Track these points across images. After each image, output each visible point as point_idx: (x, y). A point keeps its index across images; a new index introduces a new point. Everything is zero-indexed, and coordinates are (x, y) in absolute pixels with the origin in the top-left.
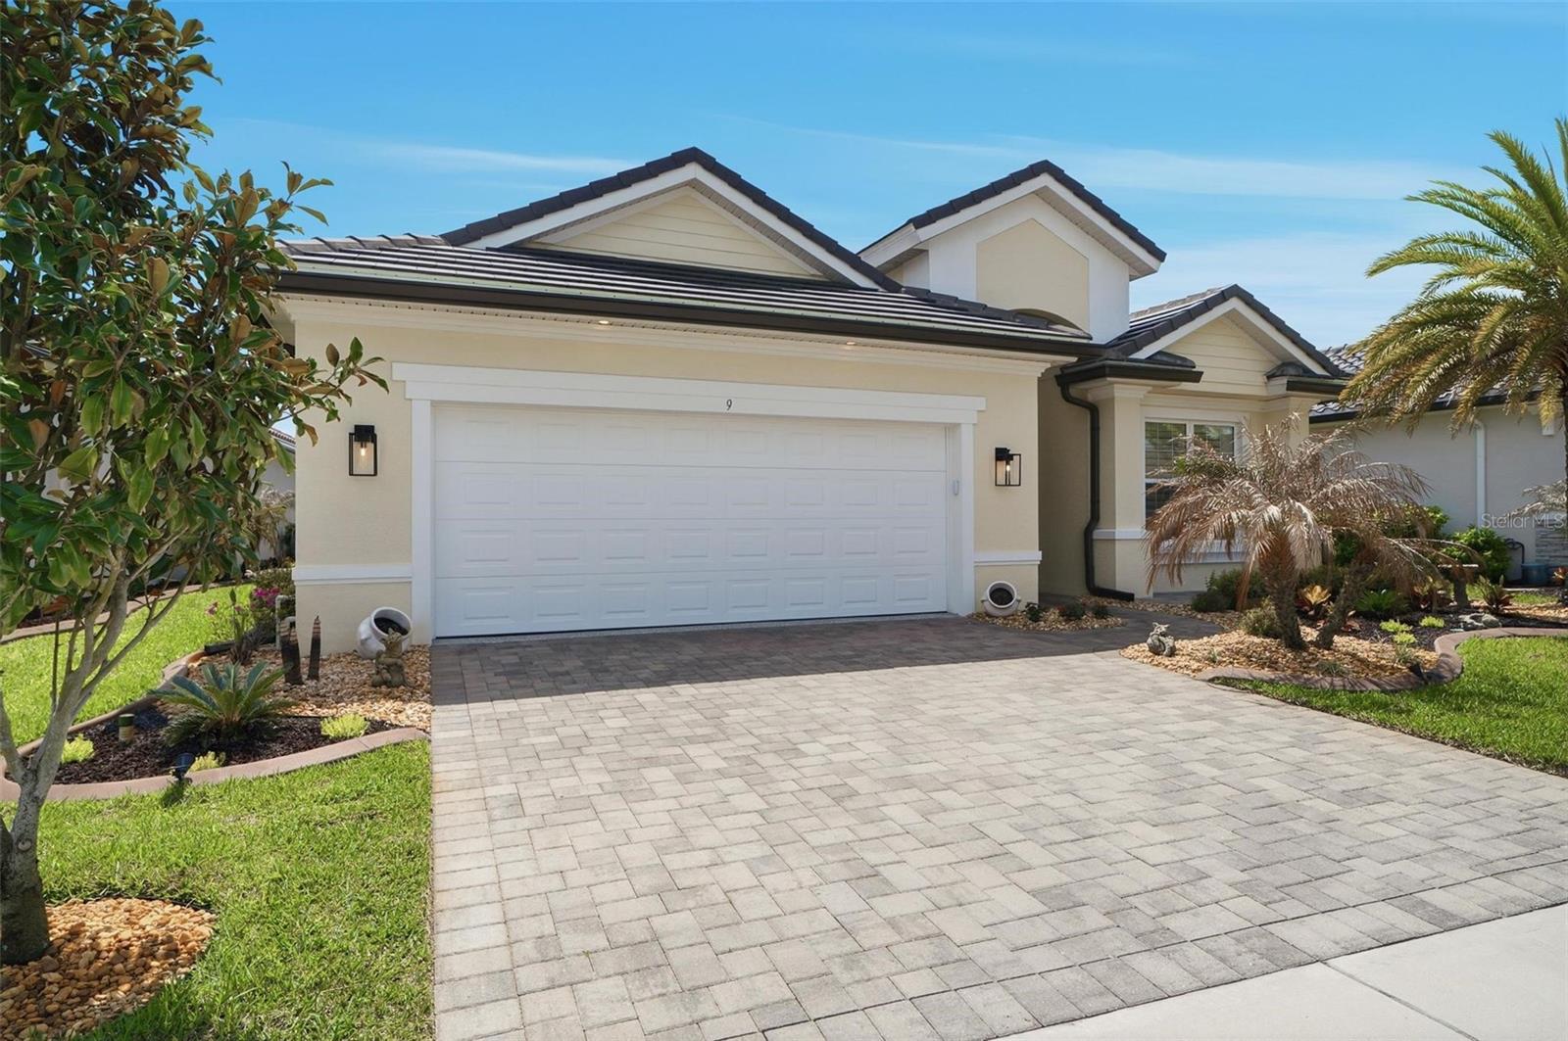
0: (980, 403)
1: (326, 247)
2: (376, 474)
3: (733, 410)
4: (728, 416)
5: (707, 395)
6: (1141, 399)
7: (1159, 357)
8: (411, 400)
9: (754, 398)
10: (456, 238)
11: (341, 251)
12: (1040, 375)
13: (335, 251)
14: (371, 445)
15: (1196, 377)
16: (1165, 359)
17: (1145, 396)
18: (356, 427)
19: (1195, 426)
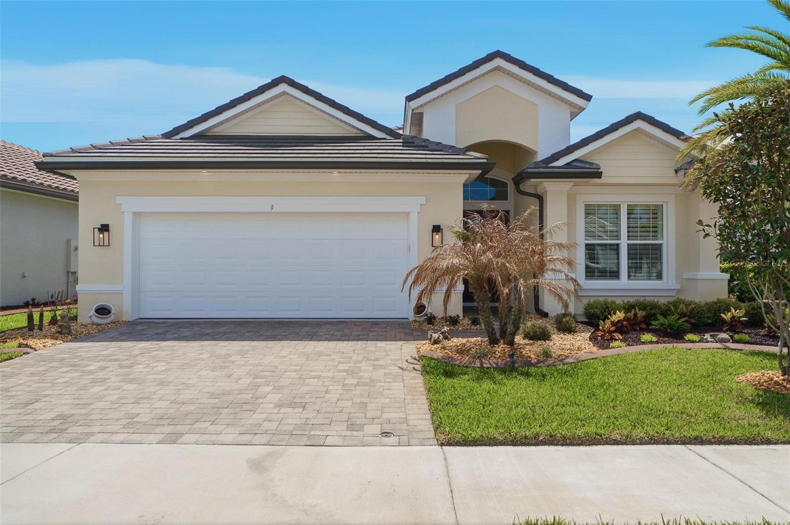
0: (422, 200)
1: (93, 148)
2: (109, 245)
3: (274, 210)
4: (271, 214)
5: (261, 204)
6: (568, 191)
7: (575, 164)
8: (124, 212)
9: (284, 204)
10: (168, 135)
11: (99, 149)
12: (464, 182)
13: (97, 149)
14: (108, 233)
15: (598, 175)
16: (578, 164)
17: (570, 188)
18: (102, 225)
19: (628, 205)
